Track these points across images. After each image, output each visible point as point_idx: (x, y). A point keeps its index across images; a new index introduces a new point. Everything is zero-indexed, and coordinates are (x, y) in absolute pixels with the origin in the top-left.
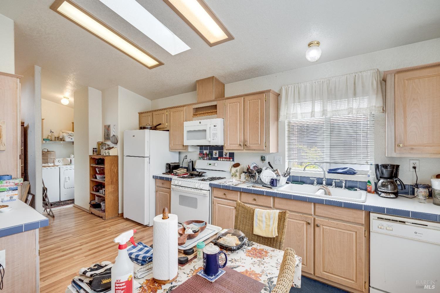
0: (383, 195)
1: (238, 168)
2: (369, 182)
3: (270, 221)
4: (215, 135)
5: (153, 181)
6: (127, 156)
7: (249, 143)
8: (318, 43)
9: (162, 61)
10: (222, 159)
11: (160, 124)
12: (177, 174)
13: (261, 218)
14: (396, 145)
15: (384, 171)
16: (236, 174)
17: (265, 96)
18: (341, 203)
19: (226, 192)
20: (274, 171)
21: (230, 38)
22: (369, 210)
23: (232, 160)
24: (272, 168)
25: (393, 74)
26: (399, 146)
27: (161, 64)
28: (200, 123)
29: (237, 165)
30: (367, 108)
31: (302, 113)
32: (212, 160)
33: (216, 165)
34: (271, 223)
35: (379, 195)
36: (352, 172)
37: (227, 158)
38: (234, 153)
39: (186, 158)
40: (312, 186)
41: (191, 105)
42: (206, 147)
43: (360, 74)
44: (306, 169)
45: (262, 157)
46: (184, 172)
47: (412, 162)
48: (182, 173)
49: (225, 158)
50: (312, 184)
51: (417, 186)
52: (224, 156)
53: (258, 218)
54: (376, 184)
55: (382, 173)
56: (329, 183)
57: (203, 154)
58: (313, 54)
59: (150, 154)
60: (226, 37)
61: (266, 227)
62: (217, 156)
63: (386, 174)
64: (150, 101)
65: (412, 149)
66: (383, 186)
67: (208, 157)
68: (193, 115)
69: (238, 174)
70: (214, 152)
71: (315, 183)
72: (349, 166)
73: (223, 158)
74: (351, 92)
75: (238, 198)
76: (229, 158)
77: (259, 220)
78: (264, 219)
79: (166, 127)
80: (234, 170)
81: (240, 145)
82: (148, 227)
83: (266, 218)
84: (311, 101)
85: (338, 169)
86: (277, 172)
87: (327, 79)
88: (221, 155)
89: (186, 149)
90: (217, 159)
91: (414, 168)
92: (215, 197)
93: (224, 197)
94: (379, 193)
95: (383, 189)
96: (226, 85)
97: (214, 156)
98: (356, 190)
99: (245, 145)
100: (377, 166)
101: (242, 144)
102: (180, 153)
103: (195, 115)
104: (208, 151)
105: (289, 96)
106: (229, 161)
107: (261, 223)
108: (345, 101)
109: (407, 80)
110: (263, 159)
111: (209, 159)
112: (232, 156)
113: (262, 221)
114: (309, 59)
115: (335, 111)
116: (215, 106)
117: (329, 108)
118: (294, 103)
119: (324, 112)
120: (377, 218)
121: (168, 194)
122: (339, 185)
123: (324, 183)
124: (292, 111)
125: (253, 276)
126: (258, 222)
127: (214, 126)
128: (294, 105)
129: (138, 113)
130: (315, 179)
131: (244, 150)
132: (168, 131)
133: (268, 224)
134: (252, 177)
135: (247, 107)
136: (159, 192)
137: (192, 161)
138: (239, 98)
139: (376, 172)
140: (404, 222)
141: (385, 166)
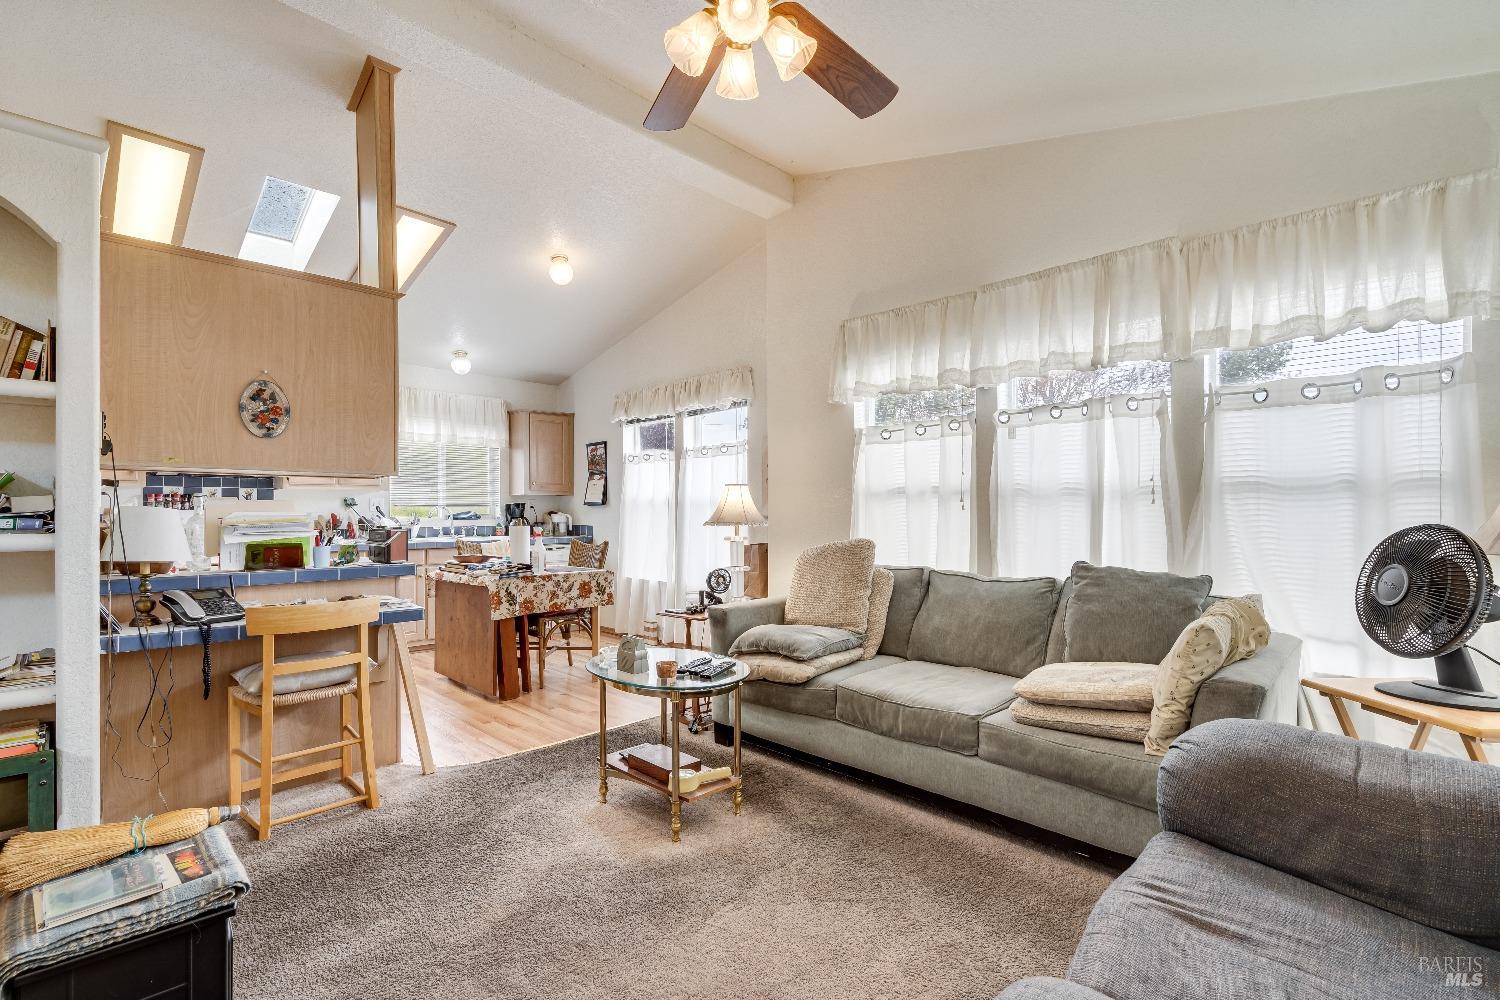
2: (499, 525)
8: (466, 354)
14: (530, 484)
15: (516, 510)
24: (384, 515)
25: (522, 412)
26: (532, 483)
30: (496, 440)
36: (479, 517)
43: (490, 399)
45: (345, 500)
47: (532, 500)
54: (506, 527)
55: (513, 512)
63: (517, 515)
65: (541, 487)
70: (206, 490)
74: (480, 418)
85: (461, 514)
91: (532, 507)
100: (508, 507)
104: (181, 488)
108: (475, 427)
110: (349, 503)
114: (456, 371)
115: (464, 437)
139: (506, 513)
141: (517, 505)
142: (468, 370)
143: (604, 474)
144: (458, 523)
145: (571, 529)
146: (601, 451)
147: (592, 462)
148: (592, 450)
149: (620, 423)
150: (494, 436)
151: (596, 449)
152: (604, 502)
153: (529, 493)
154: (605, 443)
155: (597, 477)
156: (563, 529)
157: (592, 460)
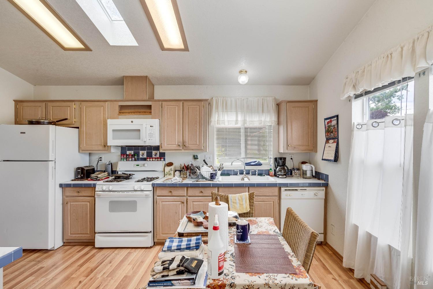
0: (280, 176)
1: (172, 167)
2: (271, 169)
3: (242, 202)
4: (151, 135)
5: (59, 191)
6: (4, 161)
7: (188, 144)
8: (246, 72)
9: (91, 47)
10: (151, 160)
11: (66, 119)
12: (98, 179)
13: (235, 201)
14: (288, 146)
15: (280, 161)
16: (170, 172)
17: (203, 104)
18: (265, 184)
19: (172, 189)
20: (210, 167)
21: (186, 49)
22: (280, 186)
23: (163, 160)
24: (207, 165)
25: (286, 103)
26: (289, 146)
27: (87, 49)
28: (132, 122)
29: (170, 164)
30: (270, 121)
31: (228, 121)
32: (139, 160)
33: (146, 165)
34: (244, 202)
35: (278, 177)
36: (260, 164)
37: (158, 158)
38: (165, 153)
39: (101, 160)
40: (236, 176)
41: (116, 101)
42: (130, 148)
43: (266, 98)
44: (233, 164)
45: (194, 156)
46: (105, 175)
47: (290, 155)
48: (104, 177)
49: (155, 158)
50: (236, 174)
51: (294, 169)
52: (154, 156)
53: (233, 201)
54: (275, 171)
55: (279, 163)
56: (248, 173)
57: (127, 155)
58: (243, 79)
59: (55, 156)
60: (182, 47)
61: (240, 206)
62: (145, 156)
63: (281, 164)
64: (32, 86)
65: (295, 148)
66: (280, 171)
67: (134, 158)
68: (118, 113)
69: (172, 172)
70: (141, 152)
71: (239, 173)
72: (258, 160)
73: (152, 158)
74: (261, 109)
75: (185, 193)
76: (160, 158)
77: (234, 202)
78: (238, 201)
79: (74, 123)
80: (168, 169)
81: (179, 145)
82: (52, 252)
83: (239, 200)
84: (235, 112)
85: (251, 162)
86: (212, 167)
87: (246, 98)
88: (150, 156)
89: (107, 150)
90: (145, 159)
91: (292, 159)
92: (158, 196)
93: (170, 194)
94: (278, 175)
95: (279, 173)
96: (155, 86)
97: (141, 156)
98: (264, 176)
99: (185, 145)
100: (276, 159)
101: (181, 144)
102: (90, 154)
103: (120, 113)
104: (133, 152)
105: (219, 106)
106: (160, 160)
107: (235, 205)
108: (257, 115)
109: (293, 107)
110: (195, 158)
111: (135, 160)
112: (162, 156)
113: (236, 203)
114: (241, 82)
115: (251, 121)
116: (150, 107)
117: (248, 119)
118: (223, 112)
119: (245, 122)
120: (284, 190)
121: (88, 203)
122: (254, 174)
123: (245, 173)
124: (221, 118)
125: (265, 233)
126: (233, 204)
127: (151, 126)
128: (223, 114)
129: (14, 101)
130: (238, 171)
131: (183, 150)
132: (78, 128)
133: (241, 203)
134: (195, 173)
135: (186, 111)
136: (71, 203)
137: (111, 164)
138: (178, 102)
139: (275, 163)
140: (297, 190)
141: (281, 159)
142: (247, 82)
143: (336, 139)
144: (248, 168)
145: (314, 174)
146: (334, 123)
147: (328, 131)
148: (328, 123)
149: (349, 99)
150: (268, 119)
151: (331, 121)
152: (336, 159)
153: (287, 151)
154: (337, 116)
155: (331, 141)
156: (309, 174)
157: (328, 130)
